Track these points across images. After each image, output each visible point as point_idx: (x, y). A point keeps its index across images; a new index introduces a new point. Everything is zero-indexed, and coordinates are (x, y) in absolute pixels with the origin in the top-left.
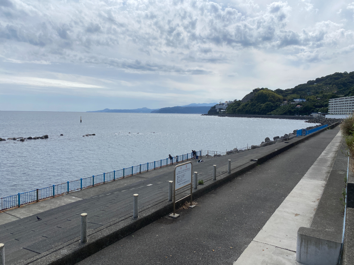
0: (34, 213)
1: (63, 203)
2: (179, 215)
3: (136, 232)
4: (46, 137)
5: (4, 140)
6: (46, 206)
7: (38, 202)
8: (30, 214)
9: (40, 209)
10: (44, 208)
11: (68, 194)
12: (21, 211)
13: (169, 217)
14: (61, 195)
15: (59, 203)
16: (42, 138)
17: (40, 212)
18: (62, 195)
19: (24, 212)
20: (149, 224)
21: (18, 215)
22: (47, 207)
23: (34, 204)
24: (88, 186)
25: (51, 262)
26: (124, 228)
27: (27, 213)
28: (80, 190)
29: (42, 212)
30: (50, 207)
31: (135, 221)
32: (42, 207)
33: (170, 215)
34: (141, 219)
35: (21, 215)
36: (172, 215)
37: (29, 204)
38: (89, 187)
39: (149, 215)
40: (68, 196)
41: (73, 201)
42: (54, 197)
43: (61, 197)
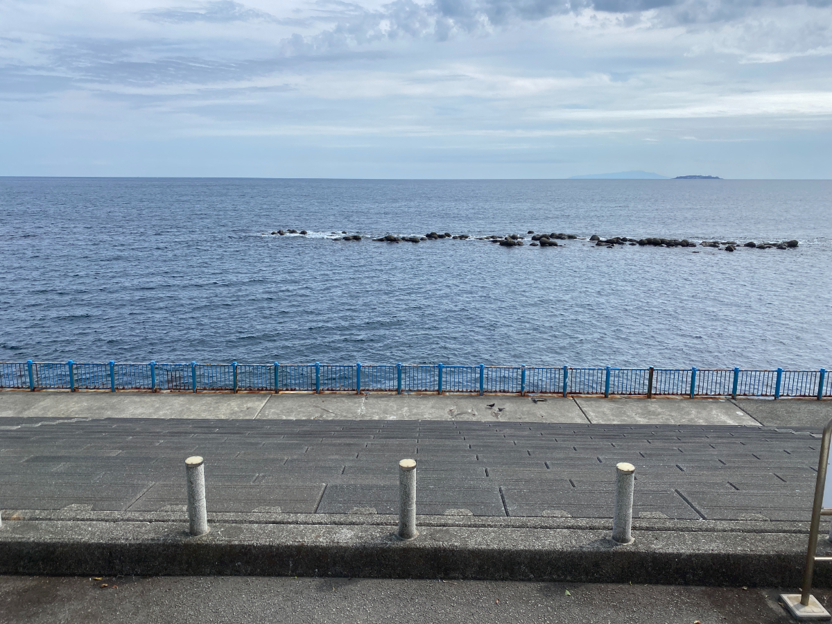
0: (624, 420)
1: (704, 419)
2: (825, 613)
3: (591, 586)
4: (793, 245)
5: (693, 245)
6: (659, 414)
7: (650, 398)
8: (614, 420)
9: (642, 415)
10: (653, 417)
11: (733, 401)
12: (605, 407)
13: (780, 600)
14: (711, 398)
15: (693, 416)
16: (780, 247)
17: (637, 421)
18: (715, 398)
19: (608, 412)
20: (657, 583)
21: (591, 415)
22: (660, 416)
23: (639, 400)
24: (801, 396)
25: (296, 544)
26: (548, 553)
27: (613, 415)
28: (773, 398)
29: (642, 423)
30: (667, 419)
31: (603, 549)
32: (649, 413)
33: (785, 597)
34: (634, 553)
35: (597, 417)
36: (791, 599)
37: (629, 398)
38: (802, 399)
39: (679, 555)
40: (728, 405)
41: (731, 422)
42: (693, 398)
43: (709, 402)
